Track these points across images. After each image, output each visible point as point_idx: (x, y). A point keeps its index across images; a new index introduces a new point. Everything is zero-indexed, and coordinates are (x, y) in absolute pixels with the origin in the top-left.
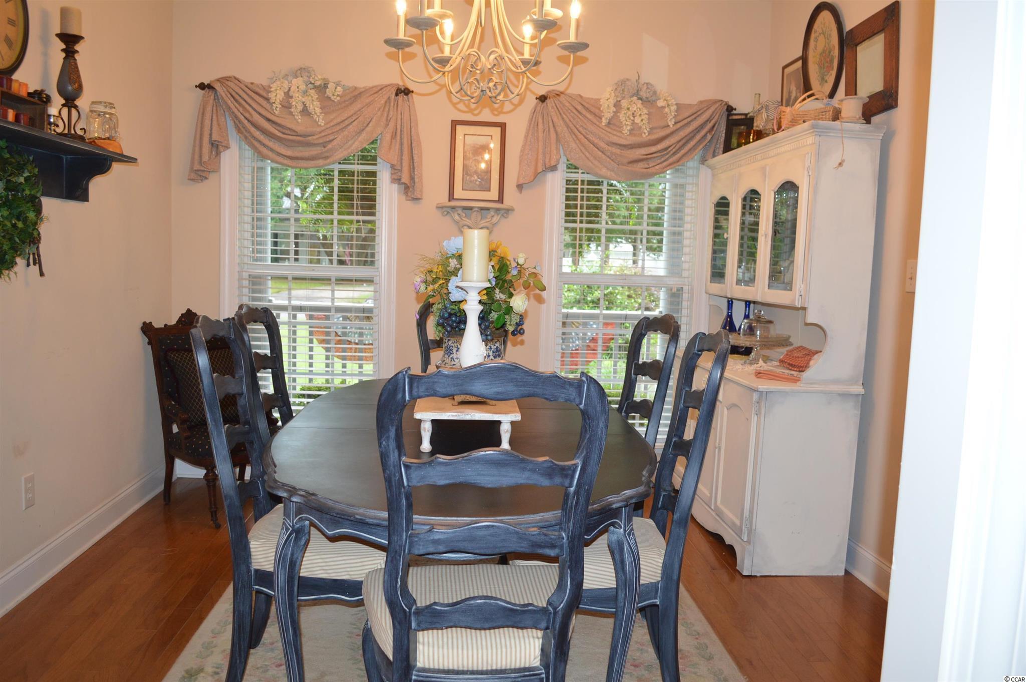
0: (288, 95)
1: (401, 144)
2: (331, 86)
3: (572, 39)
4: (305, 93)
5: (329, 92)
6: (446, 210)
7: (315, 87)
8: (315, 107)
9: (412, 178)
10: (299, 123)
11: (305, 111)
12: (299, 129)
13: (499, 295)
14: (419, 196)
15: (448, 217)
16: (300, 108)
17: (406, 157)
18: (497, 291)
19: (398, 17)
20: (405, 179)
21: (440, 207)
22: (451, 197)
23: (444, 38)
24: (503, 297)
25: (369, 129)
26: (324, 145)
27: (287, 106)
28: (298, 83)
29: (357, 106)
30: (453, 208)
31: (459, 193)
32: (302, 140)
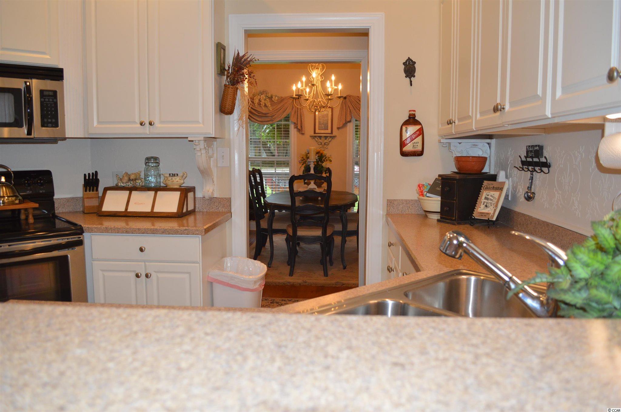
0: (260, 101)
1: (297, 115)
2: (274, 97)
3: (339, 95)
4: (265, 100)
5: (273, 99)
6: (313, 137)
7: (269, 98)
8: (269, 104)
9: (301, 127)
10: (264, 110)
11: (265, 106)
12: (264, 112)
13: (320, 163)
14: (304, 133)
15: (314, 140)
16: (264, 105)
17: (299, 120)
18: (320, 162)
19: (293, 91)
20: (299, 127)
21: (311, 136)
22: (315, 133)
23: (306, 95)
24: (321, 163)
25: (286, 111)
26: (272, 117)
27: (259, 104)
28: (263, 97)
29: (282, 104)
30: (315, 136)
31: (317, 131)
32: (265, 115)
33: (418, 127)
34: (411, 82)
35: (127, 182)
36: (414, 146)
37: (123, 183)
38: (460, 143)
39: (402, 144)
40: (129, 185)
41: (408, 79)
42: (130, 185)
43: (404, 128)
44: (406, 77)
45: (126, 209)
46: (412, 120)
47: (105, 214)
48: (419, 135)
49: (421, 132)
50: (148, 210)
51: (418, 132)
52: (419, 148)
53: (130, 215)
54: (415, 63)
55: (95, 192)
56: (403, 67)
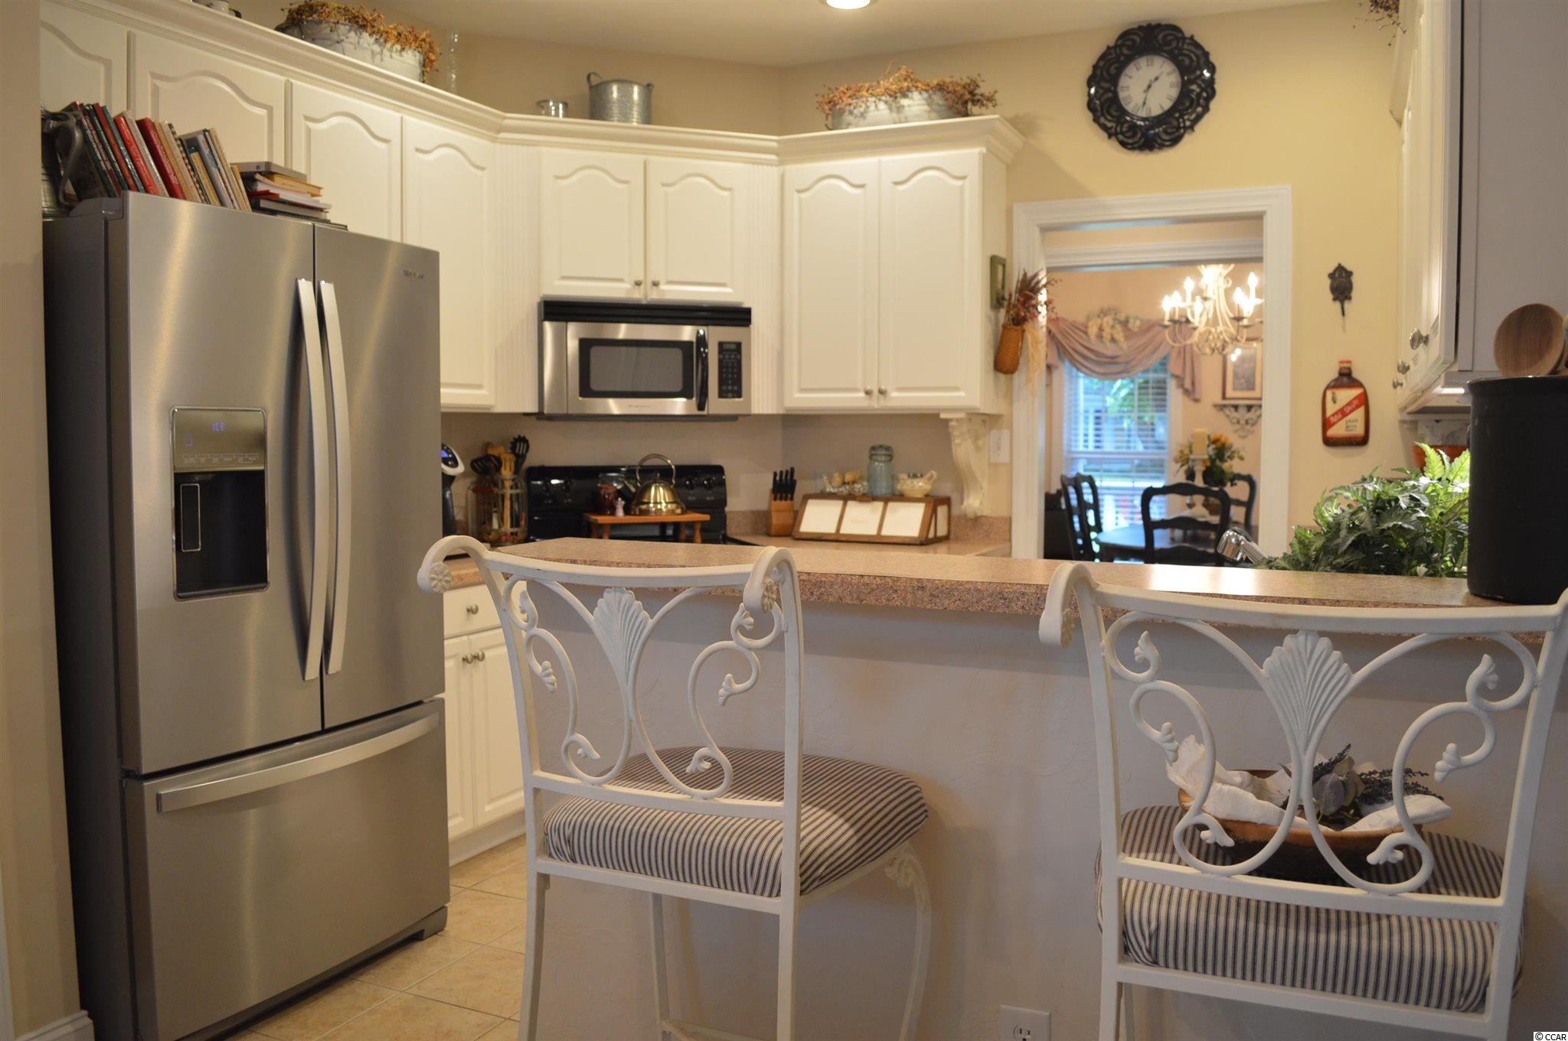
0: (1101, 329)
1: (1184, 359)
2: (1131, 321)
4: (1113, 327)
5: (1130, 325)
6: (1222, 407)
7: (1120, 322)
8: (1120, 336)
9: (1193, 384)
10: (1109, 349)
11: (1113, 340)
12: (1109, 353)
13: (1218, 462)
14: (1198, 398)
15: (1222, 413)
16: (1109, 337)
17: (1188, 369)
19: (1164, 313)
20: (1188, 385)
21: (1215, 406)
22: (1224, 397)
23: (1194, 318)
25: (1160, 350)
26: (1127, 363)
27: (1100, 337)
28: (1108, 320)
29: (1150, 335)
30: (1225, 406)
31: (1230, 393)
32: (1112, 360)
33: (1355, 392)
34: (1343, 308)
35: (840, 487)
36: (1347, 427)
37: (834, 487)
38: (1438, 421)
39: (1326, 424)
40: (842, 492)
41: (1338, 305)
42: (845, 490)
43: (1329, 394)
44: (1335, 299)
45: (838, 530)
46: (1346, 378)
47: (805, 537)
48: (1358, 407)
49: (1363, 401)
50: (873, 532)
51: (1356, 402)
52: (1359, 431)
53: (843, 539)
54: (1350, 274)
55: (789, 502)
56: (1328, 282)
